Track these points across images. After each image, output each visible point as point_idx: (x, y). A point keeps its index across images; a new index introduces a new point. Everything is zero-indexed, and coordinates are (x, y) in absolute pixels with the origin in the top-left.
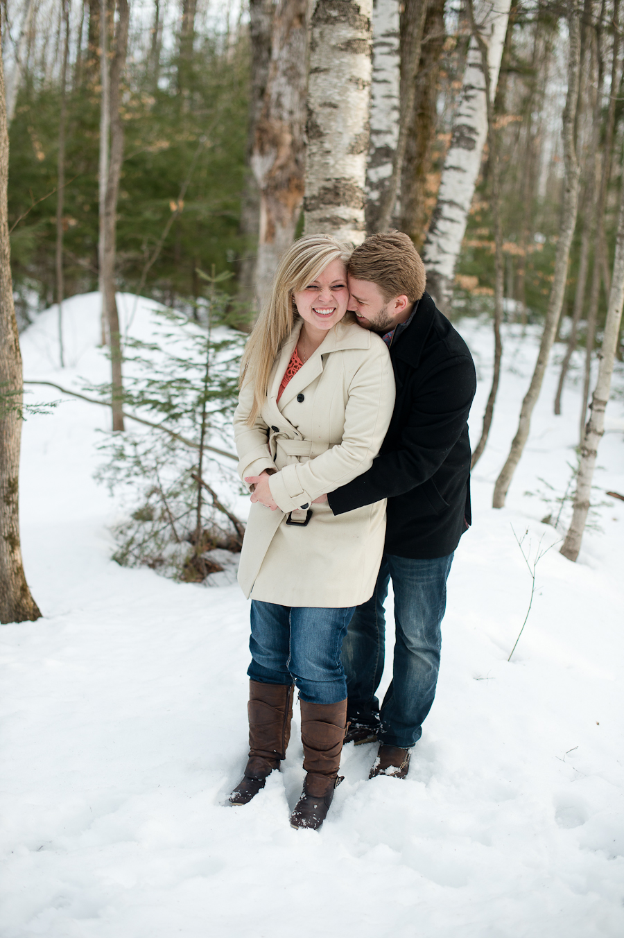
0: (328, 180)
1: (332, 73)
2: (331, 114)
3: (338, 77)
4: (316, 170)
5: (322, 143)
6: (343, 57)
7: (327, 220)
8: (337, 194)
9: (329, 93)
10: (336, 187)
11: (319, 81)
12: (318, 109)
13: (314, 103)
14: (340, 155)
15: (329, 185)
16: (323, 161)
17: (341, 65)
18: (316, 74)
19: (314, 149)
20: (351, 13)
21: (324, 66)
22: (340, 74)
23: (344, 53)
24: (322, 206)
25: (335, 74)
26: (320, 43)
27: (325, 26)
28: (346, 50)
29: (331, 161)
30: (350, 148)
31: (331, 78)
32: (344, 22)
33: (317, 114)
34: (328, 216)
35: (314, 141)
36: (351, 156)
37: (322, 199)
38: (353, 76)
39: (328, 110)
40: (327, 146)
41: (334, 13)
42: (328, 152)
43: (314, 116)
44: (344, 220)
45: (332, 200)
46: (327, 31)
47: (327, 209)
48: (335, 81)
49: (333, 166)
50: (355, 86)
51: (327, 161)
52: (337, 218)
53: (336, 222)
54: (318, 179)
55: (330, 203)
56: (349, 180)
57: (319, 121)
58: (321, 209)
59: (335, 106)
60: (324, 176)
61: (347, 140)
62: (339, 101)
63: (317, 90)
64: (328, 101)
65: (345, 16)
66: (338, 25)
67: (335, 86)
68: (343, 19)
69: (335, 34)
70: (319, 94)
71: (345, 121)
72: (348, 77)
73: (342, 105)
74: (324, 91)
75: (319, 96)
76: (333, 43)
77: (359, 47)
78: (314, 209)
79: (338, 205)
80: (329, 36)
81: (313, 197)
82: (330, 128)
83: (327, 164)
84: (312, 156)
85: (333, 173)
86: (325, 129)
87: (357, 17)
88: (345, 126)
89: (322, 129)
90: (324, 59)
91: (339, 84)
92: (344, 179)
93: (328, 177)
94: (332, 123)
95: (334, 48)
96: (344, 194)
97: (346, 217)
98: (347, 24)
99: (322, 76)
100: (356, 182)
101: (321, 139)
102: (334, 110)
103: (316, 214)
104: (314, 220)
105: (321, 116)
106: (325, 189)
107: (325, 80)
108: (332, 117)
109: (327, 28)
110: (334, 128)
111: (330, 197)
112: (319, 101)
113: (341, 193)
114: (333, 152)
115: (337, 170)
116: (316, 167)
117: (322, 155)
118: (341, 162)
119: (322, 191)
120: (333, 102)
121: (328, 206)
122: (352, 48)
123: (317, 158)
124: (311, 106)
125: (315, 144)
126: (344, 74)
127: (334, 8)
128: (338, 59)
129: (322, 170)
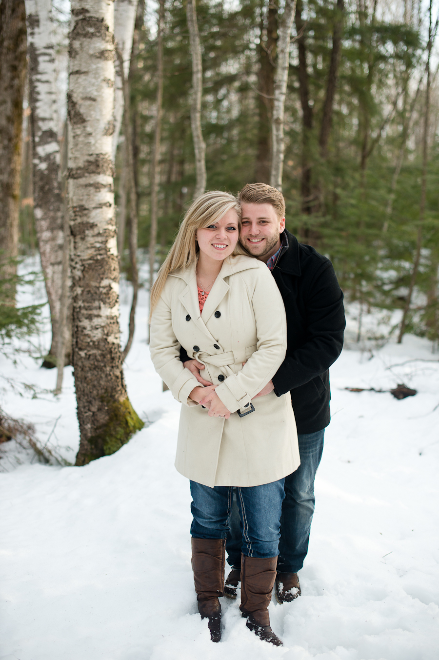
0: (91, 155)
1: (91, 75)
2: (90, 106)
3: (95, 78)
4: (81, 148)
5: (85, 127)
6: (98, 63)
7: (90, 185)
8: (98, 166)
9: (89, 90)
10: (97, 161)
11: (80, 80)
12: (80, 102)
13: (76, 97)
14: (98, 137)
15: (92, 159)
16: (86, 141)
17: (97, 68)
18: (77, 76)
19: (78, 132)
20: (103, 30)
21: (84, 69)
22: (97, 76)
23: (99, 60)
24: (86, 174)
25: (93, 76)
26: (80, 52)
27: (84, 39)
28: (100, 58)
29: (92, 140)
30: (105, 131)
31: (90, 78)
32: (99, 37)
33: (80, 106)
34: (92, 182)
35: (79, 126)
36: (105, 137)
37: (87, 170)
38: (105, 78)
39: (88, 103)
40: (89, 129)
41: (91, 30)
42: (90, 134)
43: (77, 106)
44: (103, 185)
45: (94, 170)
46: (85, 43)
47: (90, 177)
48: (93, 81)
49: (94, 145)
50: (107, 85)
51: (90, 141)
52: (98, 183)
53: (97, 187)
54: (82, 154)
55: (93, 172)
56: (105, 155)
57: (82, 111)
58: (86, 177)
59: (94, 100)
60: (87, 152)
61: (103, 125)
62: (96, 96)
63: (79, 87)
64: (89, 96)
65: (99, 32)
66: (95, 39)
67: (93, 85)
68: (98, 34)
69: (92, 46)
70: (81, 90)
71: (101, 111)
72: (102, 78)
73: (99, 99)
74: (84, 88)
75: (80, 92)
76: (91, 52)
77: (109, 56)
78: (80, 177)
79: (99, 173)
80: (87, 47)
81: (79, 168)
82: (91, 116)
83: (90, 143)
84: (76, 137)
85: (94, 150)
86: (87, 117)
87: (107, 33)
88: (101, 115)
89: (85, 116)
90: (84, 64)
91: (96, 83)
92: (102, 154)
93: (91, 153)
94: (92, 113)
95: (92, 56)
96: (103, 166)
97: (104, 183)
98: (100, 38)
99: (83, 77)
100: (109, 156)
101: (85, 124)
102: (93, 103)
103: (82, 181)
104: (82, 186)
105: (83, 107)
106: (89, 162)
107: (85, 80)
108: (92, 108)
109: (86, 41)
110: (93, 116)
111: (92, 168)
112: (81, 95)
113: (101, 165)
114: (94, 134)
115: (96, 148)
116: (80, 146)
117: (85, 137)
118: (99, 142)
119: (86, 164)
120: (93, 96)
121: (92, 175)
122: (105, 57)
123: (81, 139)
124: (74, 100)
125: (79, 128)
126: (99, 77)
127: (91, 26)
128: (96, 64)
129: (85, 148)
